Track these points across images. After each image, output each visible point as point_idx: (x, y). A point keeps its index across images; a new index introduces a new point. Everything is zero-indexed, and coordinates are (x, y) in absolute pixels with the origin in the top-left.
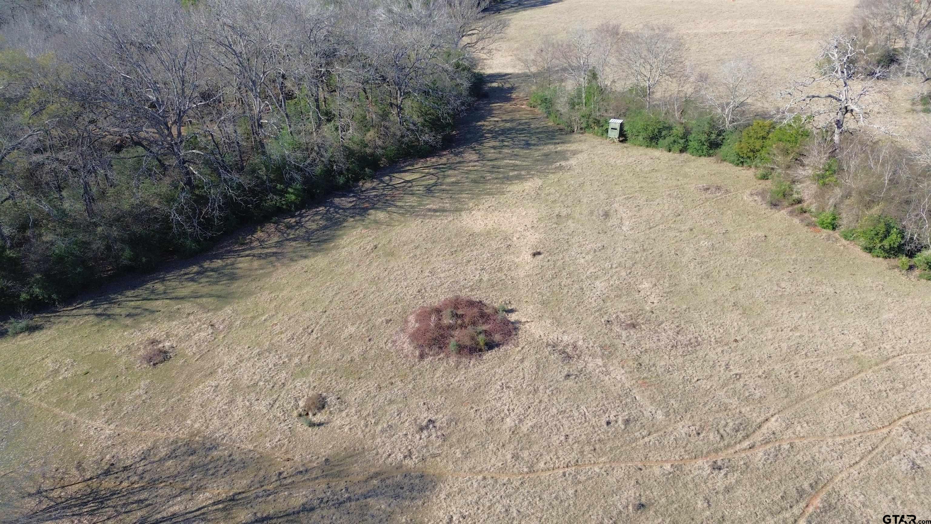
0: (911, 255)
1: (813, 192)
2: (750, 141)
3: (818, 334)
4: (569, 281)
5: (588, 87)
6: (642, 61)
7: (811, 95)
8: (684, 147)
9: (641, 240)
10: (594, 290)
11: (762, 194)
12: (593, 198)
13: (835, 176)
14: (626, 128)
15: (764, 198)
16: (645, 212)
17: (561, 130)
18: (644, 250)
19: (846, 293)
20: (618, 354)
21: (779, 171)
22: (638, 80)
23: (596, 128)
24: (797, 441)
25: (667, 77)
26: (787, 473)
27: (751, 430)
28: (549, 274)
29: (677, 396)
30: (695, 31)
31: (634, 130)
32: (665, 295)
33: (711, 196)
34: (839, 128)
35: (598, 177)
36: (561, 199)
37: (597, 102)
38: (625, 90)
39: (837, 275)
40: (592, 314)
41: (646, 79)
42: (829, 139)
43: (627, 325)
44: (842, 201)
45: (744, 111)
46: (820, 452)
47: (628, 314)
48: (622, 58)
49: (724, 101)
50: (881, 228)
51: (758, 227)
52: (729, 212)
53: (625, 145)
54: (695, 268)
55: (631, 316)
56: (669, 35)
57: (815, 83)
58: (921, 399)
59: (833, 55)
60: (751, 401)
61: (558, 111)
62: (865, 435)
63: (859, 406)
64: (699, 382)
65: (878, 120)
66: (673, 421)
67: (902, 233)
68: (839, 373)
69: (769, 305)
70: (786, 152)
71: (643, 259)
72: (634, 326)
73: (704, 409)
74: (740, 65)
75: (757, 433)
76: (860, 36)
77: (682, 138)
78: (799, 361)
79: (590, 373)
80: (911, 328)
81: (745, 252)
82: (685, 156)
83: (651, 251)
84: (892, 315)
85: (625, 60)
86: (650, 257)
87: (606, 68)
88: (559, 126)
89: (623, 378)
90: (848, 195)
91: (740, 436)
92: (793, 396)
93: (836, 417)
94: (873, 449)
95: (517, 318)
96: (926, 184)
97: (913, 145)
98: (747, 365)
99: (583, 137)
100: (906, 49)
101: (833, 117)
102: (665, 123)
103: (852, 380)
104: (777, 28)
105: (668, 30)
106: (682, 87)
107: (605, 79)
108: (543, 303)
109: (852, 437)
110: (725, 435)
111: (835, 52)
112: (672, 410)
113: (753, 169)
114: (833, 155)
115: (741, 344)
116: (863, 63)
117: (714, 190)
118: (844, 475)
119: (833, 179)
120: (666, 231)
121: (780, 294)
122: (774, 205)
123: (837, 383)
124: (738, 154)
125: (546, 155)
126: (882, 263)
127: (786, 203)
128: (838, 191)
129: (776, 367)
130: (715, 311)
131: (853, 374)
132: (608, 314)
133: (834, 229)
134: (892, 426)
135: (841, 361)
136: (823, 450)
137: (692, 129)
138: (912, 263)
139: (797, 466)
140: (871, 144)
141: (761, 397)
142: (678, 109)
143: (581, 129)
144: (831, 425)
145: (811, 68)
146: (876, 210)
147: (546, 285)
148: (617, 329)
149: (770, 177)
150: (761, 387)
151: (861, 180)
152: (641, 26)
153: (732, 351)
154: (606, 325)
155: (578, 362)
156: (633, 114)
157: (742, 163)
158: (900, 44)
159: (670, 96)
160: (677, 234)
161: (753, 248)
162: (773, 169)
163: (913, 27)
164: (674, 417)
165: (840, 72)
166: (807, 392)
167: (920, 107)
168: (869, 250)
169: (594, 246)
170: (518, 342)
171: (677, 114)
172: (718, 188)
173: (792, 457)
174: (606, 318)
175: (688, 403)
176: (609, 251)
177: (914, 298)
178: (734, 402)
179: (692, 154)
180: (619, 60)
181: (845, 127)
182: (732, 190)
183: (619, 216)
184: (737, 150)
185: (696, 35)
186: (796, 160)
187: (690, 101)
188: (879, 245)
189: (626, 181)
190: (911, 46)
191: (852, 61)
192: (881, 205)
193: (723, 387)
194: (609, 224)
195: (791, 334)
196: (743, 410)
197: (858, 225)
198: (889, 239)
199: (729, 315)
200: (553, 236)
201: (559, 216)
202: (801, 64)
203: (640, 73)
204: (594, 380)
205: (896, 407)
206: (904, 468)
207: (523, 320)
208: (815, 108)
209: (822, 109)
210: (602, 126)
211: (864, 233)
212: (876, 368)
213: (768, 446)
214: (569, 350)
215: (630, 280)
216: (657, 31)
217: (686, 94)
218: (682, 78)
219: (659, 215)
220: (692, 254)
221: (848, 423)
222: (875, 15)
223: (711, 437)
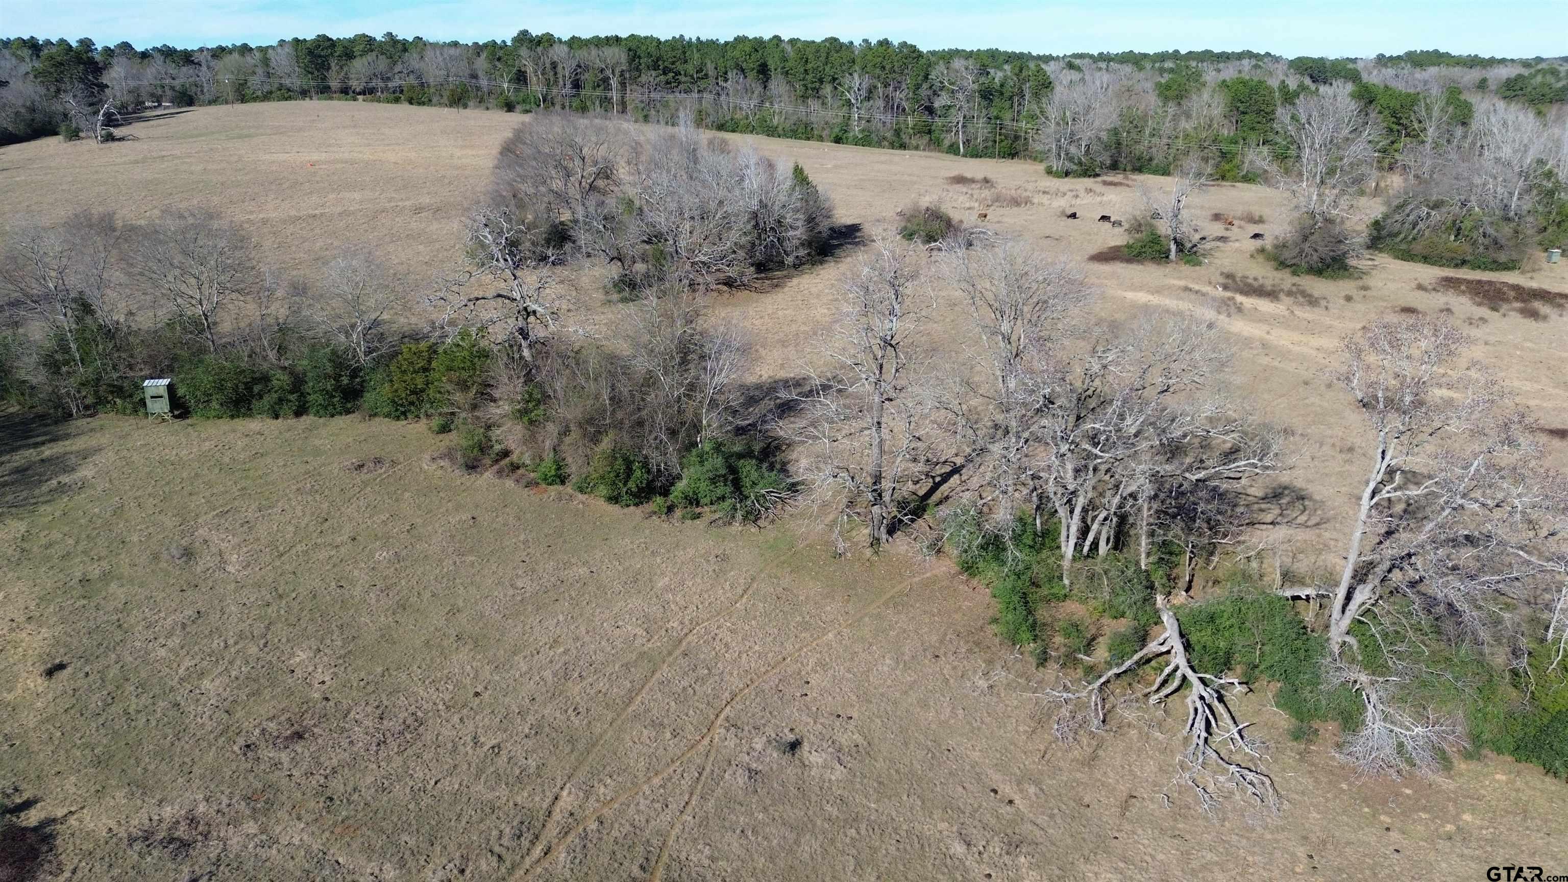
0: (665, 493)
1: (520, 436)
2: (405, 378)
3: (587, 639)
4: (145, 700)
5: (77, 331)
6: (177, 272)
7: (472, 297)
8: (299, 407)
9: (271, 580)
10: (203, 699)
11: (449, 454)
12: (151, 530)
13: (542, 407)
14: (181, 391)
15: (452, 459)
16: (262, 530)
17: (42, 417)
18: (281, 597)
19: (604, 567)
20: (284, 798)
21: (463, 415)
22: (178, 306)
23: (118, 401)
24: (605, 811)
25: (234, 295)
26: (606, 865)
27: (538, 825)
28: (96, 701)
29: (410, 824)
30: (261, 216)
31: (198, 393)
32: (341, 661)
33: (368, 476)
34: (525, 338)
35: (150, 489)
36: (80, 548)
37: (104, 355)
38: (159, 325)
39: (586, 546)
40: (210, 746)
41: (194, 302)
42: (517, 356)
43: (287, 738)
44: (561, 441)
45: (382, 334)
46: (638, 811)
47: (283, 718)
48: (136, 270)
49: (346, 322)
50: (620, 465)
51: (458, 508)
52: (407, 495)
53: (189, 421)
54: (378, 601)
55: (289, 719)
56: (215, 224)
57: (473, 279)
58: (732, 679)
59: (486, 237)
60: (526, 780)
61: (24, 382)
62: (685, 759)
63: (666, 721)
64: (439, 785)
65: (571, 321)
66: (414, 871)
67: (645, 465)
68: (629, 685)
69: (510, 621)
70: (464, 386)
71: (282, 612)
72: (299, 736)
73: (459, 826)
74: (354, 263)
75: (549, 825)
76: (513, 209)
77: (291, 392)
78: (574, 689)
79: (238, 856)
80: (694, 589)
81: (451, 550)
82: (307, 420)
83: (294, 595)
84: (667, 579)
85: (141, 274)
86: (295, 606)
87: (108, 291)
88: (35, 410)
89: (305, 837)
90: (566, 432)
91: (525, 843)
92: (581, 746)
93: (645, 750)
94: (700, 774)
95: (43, 815)
96: (653, 396)
97: (623, 348)
98: (504, 726)
99: (95, 422)
100: (576, 221)
101: (513, 324)
102: (253, 372)
103: (647, 687)
104: (393, 204)
105: (211, 217)
106: (267, 308)
107: (112, 310)
108: (98, 762)
109: (671, 770)
110: (503, 852)
111: (486, 231)
112: (408, 853)
113: (424, 420)
114: (529, 378)
115: (486, 695)
116: (528, 244)
117: (372, 465)
118: (677, 830)
119: (540, 411)
120: (311, 552)
121: (519, 598)
122: (472, 467)
123: (631, 700)
124: (393, 402)
125: (20, 471)
126: (636, 513)
127: (487, 461)
128: (552, 428)
129: (546, 712)
130: (432, 659)
131: (647, 679)
132: (244, 733)
133: (563, 482)
134: (712, 732)
135: (626, 666)
136: (642, 807)
137: (305, 374)
138: (669, 503)
139: (616, 848)
140: (573, 354)
141: (538, 767)
142: (270, 345)
143: (87, 408)
144: (642, 764)
145: (462, 259)
146: (606, 444)
147: (94, 725)
148: (267, 753)
149: (452, 427)
150: (534, 751)
151: (576, 405)
152: (156, 212)
153: (476, 713)
154: (245, 754)
155: (207, 846)
156: (187, 366)
157: (404, 413)
158: (566, 216)
159: (250, 325)
160: (332, 553)
161: (460, 542)
162: (453, 414)
163: (574, 192)
164: (414, 864)
165: (502, 261)
166: (598, 731)
167: (615, 297)
168: (614, 499)
169: (179, 617)
170: (60, 864)
171: (272, 355)
172: (378, 461)
173: (605, 837)
174: (241, 741)
175: (432, 828)
176: (214, 617)
177: (685, 549)
178: (502, 791)
179: (317, 414)
180: (129, 274)
181: (532, 337)
182: (402, 460)
183: (214, 550)
184: (390, 395)
185: (265, 222)
186: (482, 394)
187: (289, 329)
188: (625, 490)
189: (209, 485)
190: (580, 216)
191: (513, 244)
192: (612, 434)
193: (478, 777)
194: (199, 569)
195: (552, 653)
196: (519, 800)
197: (591, 469)
198: (633, 478)
199: (454, 658)
200: (83, 623)
201: (85, 581)
202: (445, 253)
203: (182, 294)
204: (249, 866)
205: (708, 704)
206: (741, 781)
207: (60, 813)
208: (485, 316)
209: (494, 315)
210: (131, 396)
211: (602, 477)
212: (671, 659)
213: (569, 839)
214: (182, 832)
215: (268, 658)
216: (191, 220)
217: (277, 319)
218: (264, 294)
219: (291, 529)
220: (367, 578)
221: (661, 751)
222: (524, 178)
223: (484, 867)
